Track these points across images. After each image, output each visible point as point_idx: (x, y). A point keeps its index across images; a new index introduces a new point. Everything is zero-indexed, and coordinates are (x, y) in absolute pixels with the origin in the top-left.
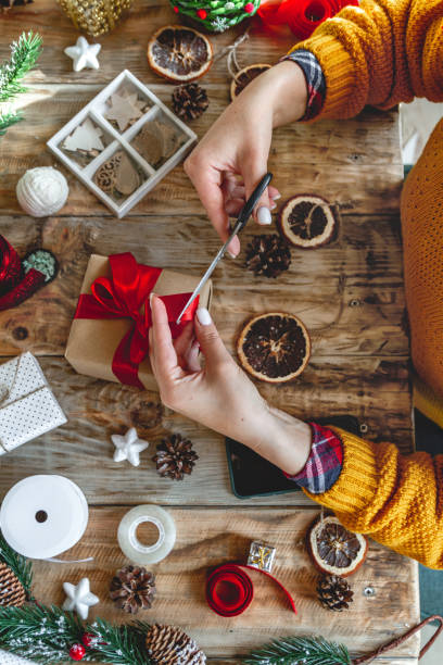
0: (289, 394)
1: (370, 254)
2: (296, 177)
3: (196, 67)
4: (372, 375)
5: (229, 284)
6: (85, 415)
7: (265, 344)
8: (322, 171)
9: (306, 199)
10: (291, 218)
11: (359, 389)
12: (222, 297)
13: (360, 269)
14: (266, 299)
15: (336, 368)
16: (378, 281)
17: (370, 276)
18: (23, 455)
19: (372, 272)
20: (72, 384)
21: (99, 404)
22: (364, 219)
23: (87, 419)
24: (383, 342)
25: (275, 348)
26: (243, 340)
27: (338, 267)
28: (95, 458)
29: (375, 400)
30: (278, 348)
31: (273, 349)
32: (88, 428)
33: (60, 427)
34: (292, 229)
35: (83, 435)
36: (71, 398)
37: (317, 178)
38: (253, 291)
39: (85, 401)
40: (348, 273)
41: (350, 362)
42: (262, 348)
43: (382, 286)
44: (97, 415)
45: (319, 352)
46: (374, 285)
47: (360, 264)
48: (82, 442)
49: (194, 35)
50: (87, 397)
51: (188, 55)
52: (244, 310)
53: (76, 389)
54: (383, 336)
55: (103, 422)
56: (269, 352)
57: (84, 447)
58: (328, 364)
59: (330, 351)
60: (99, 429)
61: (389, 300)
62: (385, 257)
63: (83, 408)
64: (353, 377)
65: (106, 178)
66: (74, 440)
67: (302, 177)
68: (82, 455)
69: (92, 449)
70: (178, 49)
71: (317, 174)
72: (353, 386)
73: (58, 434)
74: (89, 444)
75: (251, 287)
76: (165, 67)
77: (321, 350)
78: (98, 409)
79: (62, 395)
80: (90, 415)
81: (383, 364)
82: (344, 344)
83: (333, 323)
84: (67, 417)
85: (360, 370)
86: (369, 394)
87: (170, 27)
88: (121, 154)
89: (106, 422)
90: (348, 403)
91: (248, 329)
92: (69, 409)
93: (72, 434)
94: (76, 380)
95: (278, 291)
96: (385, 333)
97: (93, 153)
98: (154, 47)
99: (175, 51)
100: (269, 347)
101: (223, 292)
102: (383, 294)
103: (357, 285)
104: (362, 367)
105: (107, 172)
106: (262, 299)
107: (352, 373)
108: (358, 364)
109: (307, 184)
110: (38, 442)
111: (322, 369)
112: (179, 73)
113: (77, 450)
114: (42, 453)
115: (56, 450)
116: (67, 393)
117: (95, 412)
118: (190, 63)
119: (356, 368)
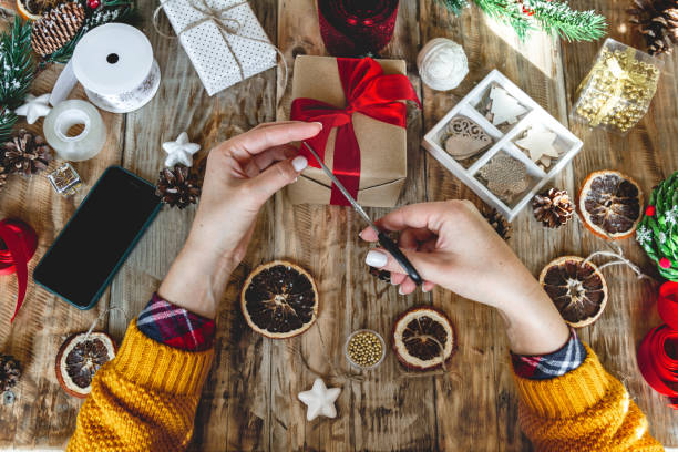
0: (230, 316)
1: (388, 412)
2: (477, 329)
3: (596, 220)
4: (248, 409)
5: (352, 253)
6: (216, 113)
7: (284, 289)
8: (485, 358)
9: (450, 338)
10: (428, 320)
11: (231, 394)
12: (338, 247)
13: (371, 399)
14: (336, 294)
15: (256, 367)
16: (358, 420)
17: (362, 411)
18: (179, 59)
19: (367, 414)
20: (247, 101)
21: (226, 126)
22: (430, 405)
23: (211, 116)
24: (286, 424)
25: (279, 299)
26: (288, 265)
27: (373, 374)
28: (172, 123)
29: (219, 411)
30: (279, 303)
31: (277, 297)
32: (202, 116)
33: (205, 90)
34: (415, 320)
35: (196, 111)
36: (233, 101)
37: (476, 352)
38: (344, 279)
39: (230, 113)
40: (366, 384)
41: (263, 384)
42: (280, 286)
43: (352, 425)
44: (215, 124)
45: (275, 350)
46: (352, 415)
47: (377, 399)
48: (189, 110)
49: (635, 219)
50: (233, 115)
51: (610, 212)
52: (323, 270)
53: (242, 104)
54: (293, 423)
55: (207, 129)
56: (275, 293)
57: (183, 113)
58: (261, 359)
59: (277, 364)
60: (201, 125)
61: (335, 433)
62: (386, 430)
63: (222, 111)
64: (246, 387)
65: (462, 127)
66: (191, 103)
67: (478, 335)
68: (176, 110)
69: (181, 120)
70: (616, 201)
71: (482, 352)
72: (236, 386)
73: (198, 90)
74: (186, 118)
75: (348, 277)
76: (593, 188)
77: (278, 352)
78: (221, 125)
79: (237, 92)
80: (215, 118)
81: (259, 422)
82: (284, 378)
83: (308, 367)
84: (214, 96)
85: (254, 395)
86: (225, 406)
87: (640, 193)
88: (489, 141)
89: (208, 133)
90: (216, 380)
91: (301, 271)
92: (222, 98)
93: (197, 102)
94: (251, 103)
95: (344, 306)
96: (296, 427)
97: (489, 115)
98: (616, 178)
99: (613, 198)
100: (281, 293)
101: (343, 247)
102: (342, 426)
103: (353, 396)
104: (257, 398)
105: (469, 128)
106: (334, 290)
107: (250, 386)
108: (260, 392)
109: (469, 339)
110: (191, 71)
111: (256, 353)
112: (587, 202)
113: (181, 107)
114: (180, 75)
115: (182, 88)
116: (238, 97)
117: (218, 123)
118: (600, 214)
119: (256, 391)
